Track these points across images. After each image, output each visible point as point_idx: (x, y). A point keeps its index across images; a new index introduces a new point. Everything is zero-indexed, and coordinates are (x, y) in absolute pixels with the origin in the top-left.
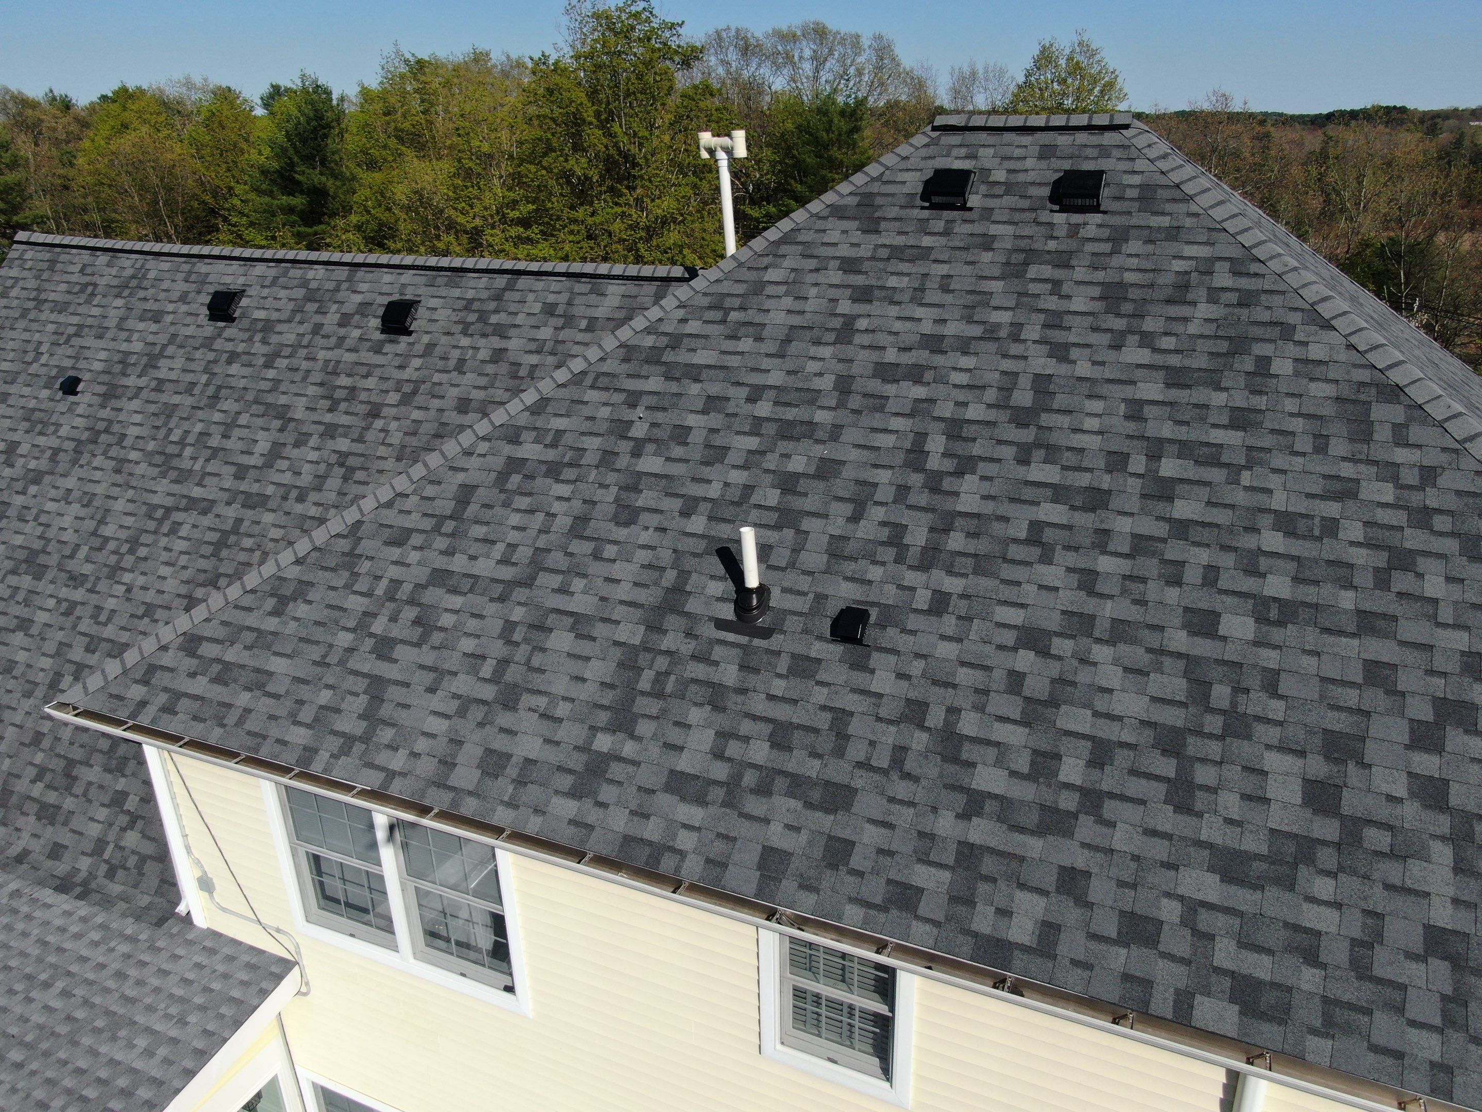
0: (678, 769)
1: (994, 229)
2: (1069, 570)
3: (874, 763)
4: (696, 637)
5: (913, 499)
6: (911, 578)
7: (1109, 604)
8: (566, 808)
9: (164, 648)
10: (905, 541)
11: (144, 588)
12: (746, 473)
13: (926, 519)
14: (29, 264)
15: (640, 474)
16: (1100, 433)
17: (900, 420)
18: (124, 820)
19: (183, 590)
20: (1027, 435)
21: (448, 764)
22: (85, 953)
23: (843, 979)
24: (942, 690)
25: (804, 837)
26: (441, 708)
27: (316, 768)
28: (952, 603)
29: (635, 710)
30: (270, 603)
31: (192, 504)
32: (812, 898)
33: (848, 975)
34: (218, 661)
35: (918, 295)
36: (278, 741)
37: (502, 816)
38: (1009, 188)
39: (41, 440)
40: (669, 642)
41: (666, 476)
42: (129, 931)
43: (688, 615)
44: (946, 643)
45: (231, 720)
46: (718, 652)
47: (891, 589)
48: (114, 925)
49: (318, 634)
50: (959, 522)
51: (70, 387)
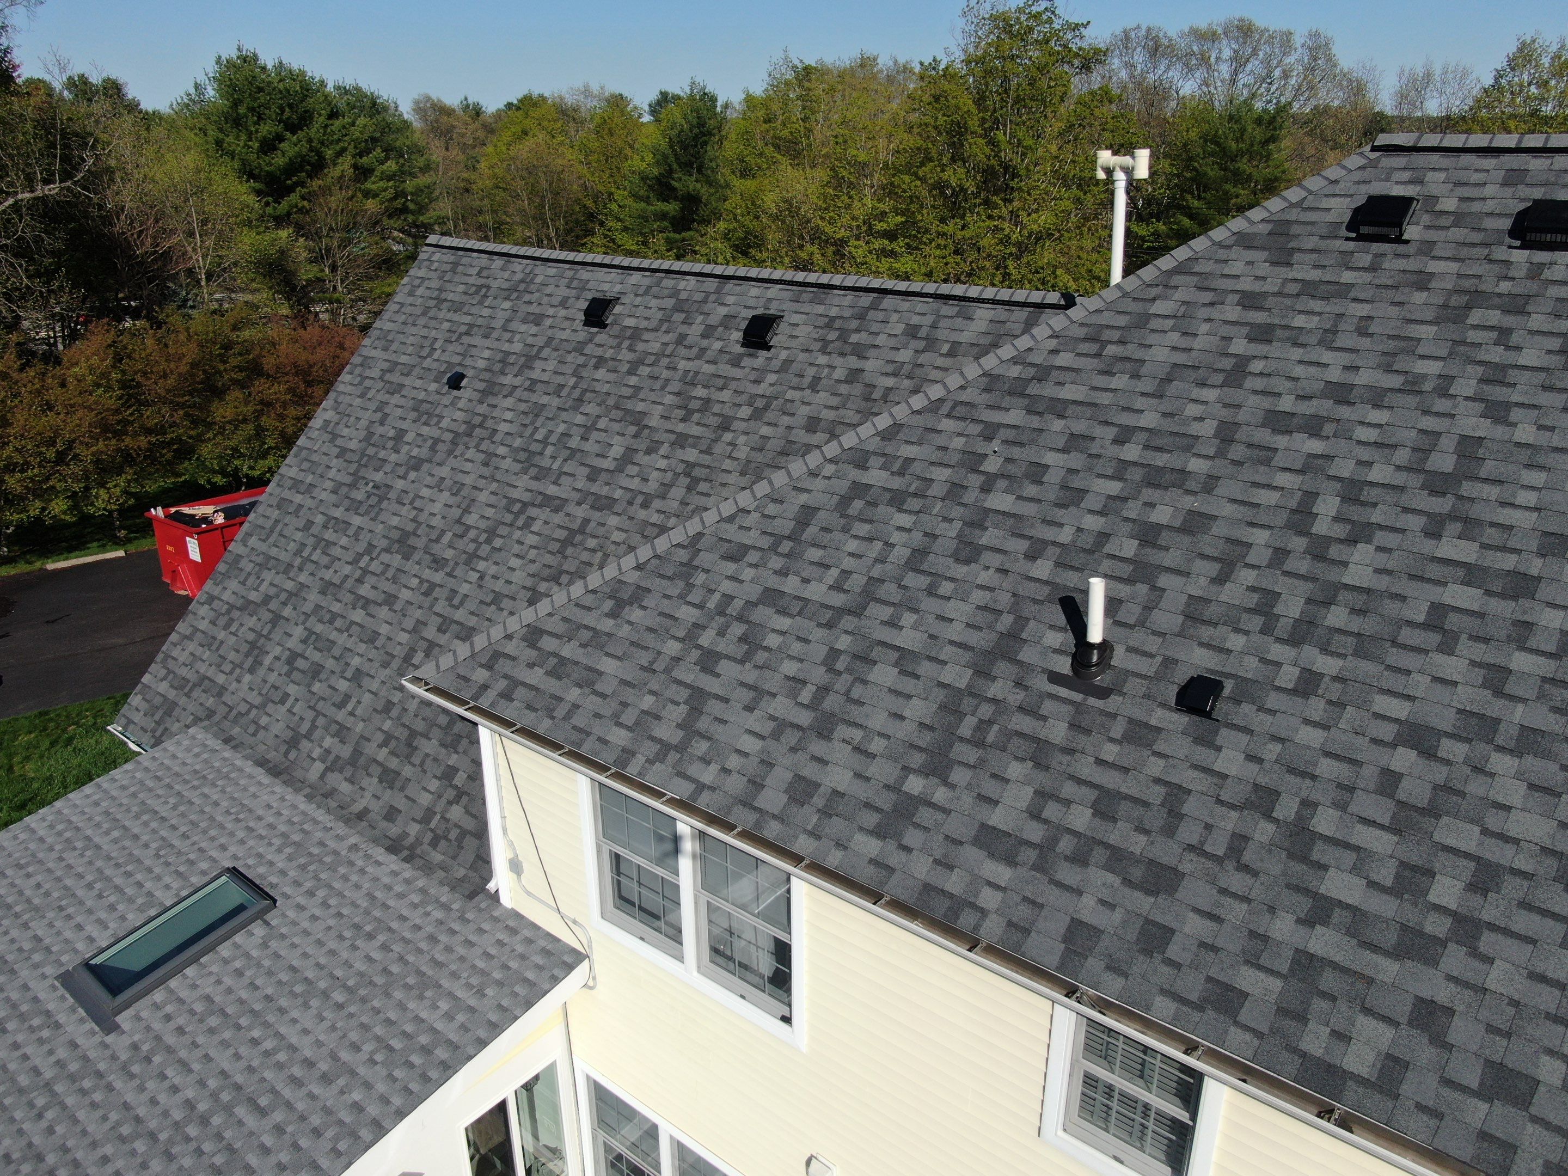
0: (990, 823)
1: (1434, 266)
2: (1473, 663)
3: (1207, 848)
4: (1026, 688)
5: (1290, 565)
6: (1277, 651)
7: (1520, 708)
8: (870, 846)
9: (509, 637)
10: (1276, 611)
11: (495, 577)
12: (1103, 520)
13: (1304, 588)
14: (436, 265)
15: (987, 511)
16: (1537, 509)
17: (1287, 475)
18: (450, 794)
19: (529, 583)
20: (1443, 505)
21: (756, 785)
22: (405, 912)
23: (1141, 1073)
24: (1298, 780)
25: (1118, 915)
26: (757, 728)
27: (632, 770)
28: (1323, 686)
29: (951, 755)
30: (608, 605)
31: (547, 501)
32: (1119, 982)
33: (1147, 1072)
34: (555, 655)
35: (1328, 339)
36: (600, 739)
37: (803, 845)
38: (1459, 219)
39: (425, 430)
40: (996, 689)
41: (1014, 515)
42: (444, 899)
43: (1020, 663)
44: (1309, 729)
45: (560, 712)
46: (1048, 707)
47: (1252, 662)
48: (432, 891)
49: (649, 639)
50: (1343, 596)
51: (455, 382)
